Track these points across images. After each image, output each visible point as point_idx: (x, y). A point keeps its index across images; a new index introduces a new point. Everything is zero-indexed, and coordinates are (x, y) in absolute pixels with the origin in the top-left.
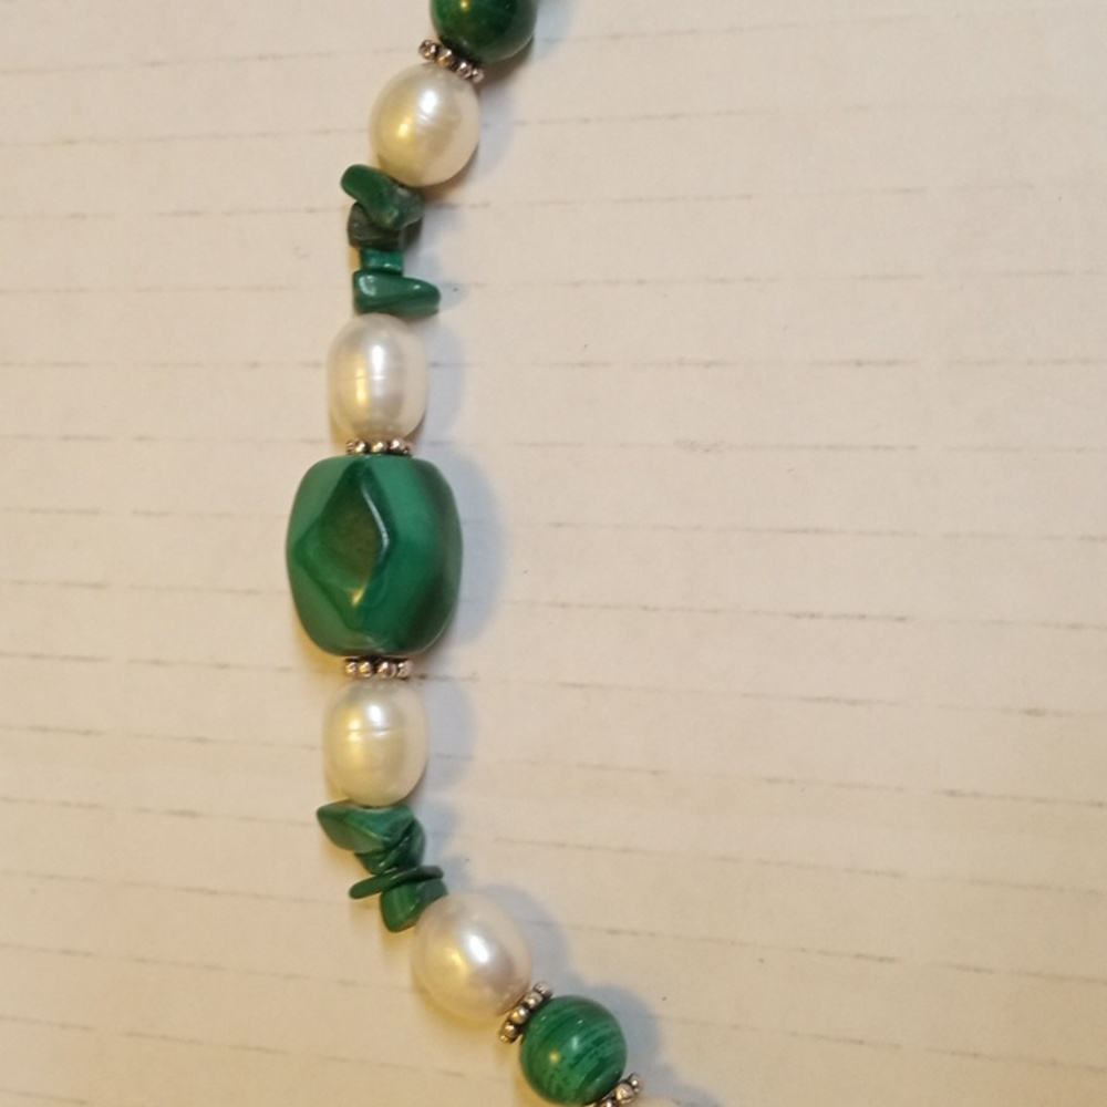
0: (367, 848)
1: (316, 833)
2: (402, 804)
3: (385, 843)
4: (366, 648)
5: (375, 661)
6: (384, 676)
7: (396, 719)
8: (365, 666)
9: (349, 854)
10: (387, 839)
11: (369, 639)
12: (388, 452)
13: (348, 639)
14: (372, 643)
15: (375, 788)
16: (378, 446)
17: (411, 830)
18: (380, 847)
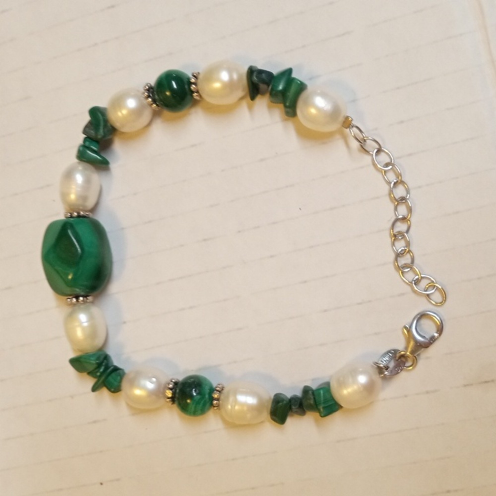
0: (91, 368)
1: (71, 369)
2: (101, 349)
3: (97, 363)
4: (75, 293)
5: (77, 297)
6: (82, 302)
7: (91, 318)
8: (74, 300)
9: (85, 374)
10: (97, 361)
11: (77, 290)
12: (79, 216)
13: (68, 290)
14: (78, 291)
15: (90, 346)
16: (75, 214)
17: (106, 357)
18: (95, 366)
